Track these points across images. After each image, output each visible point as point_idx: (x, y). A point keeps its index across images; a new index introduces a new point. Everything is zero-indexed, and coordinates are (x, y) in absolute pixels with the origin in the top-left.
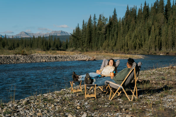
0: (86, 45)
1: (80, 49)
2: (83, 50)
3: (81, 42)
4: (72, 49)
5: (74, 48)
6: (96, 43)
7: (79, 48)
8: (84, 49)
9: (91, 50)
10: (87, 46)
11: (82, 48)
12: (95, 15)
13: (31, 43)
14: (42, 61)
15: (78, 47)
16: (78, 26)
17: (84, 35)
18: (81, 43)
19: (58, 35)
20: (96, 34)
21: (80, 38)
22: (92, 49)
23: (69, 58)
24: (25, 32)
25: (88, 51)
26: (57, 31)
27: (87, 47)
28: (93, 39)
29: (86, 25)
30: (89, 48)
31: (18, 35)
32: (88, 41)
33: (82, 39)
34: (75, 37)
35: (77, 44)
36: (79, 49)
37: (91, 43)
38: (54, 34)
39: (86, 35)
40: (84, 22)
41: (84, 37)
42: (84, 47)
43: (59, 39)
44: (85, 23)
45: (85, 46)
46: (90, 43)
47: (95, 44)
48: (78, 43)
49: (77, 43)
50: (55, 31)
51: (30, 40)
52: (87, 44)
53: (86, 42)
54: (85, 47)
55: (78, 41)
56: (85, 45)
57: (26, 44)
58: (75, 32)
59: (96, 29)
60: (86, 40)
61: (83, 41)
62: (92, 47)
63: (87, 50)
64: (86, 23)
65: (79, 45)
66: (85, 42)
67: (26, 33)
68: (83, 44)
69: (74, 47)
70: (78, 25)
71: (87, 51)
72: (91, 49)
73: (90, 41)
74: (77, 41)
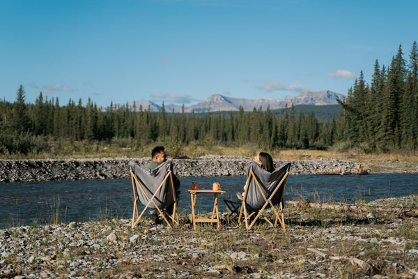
0: (384, 134)
1: (365, 145)
2: (375, 147)
3: (369, 124)
4: (342, 145)
5: (349, 142)
6: (411, 128)
7: (362, 141)
8: (377, 146)
9: (397, 147)
10: (387, 138)
11: (373, 141)
12: (415, 43)
13: (233, 128)
14: (219, 174)
15: (359, 139)
16: (362, 78)
17: (378, 104)
18: (370, 128)
19: (318, 104)
20: (411, 101)
21: (367, 112)
22: (399, 144)
23: (297, 167)
24: (222, 97)
25: (388, 150)
26: (316, 93)
27: (387, 140)
28: (404, 117)
29: (383, 74)
30: (391, 142)
31: (204, 104)
32: (390, 123)
33: (371, 117)
34: (352, 110)
35: (357, 131)
36: (362, 145)
37: (396, 128)
38: (307, 101)
39: (384, 104)
40: (377, 66)
41: (377, 109)
42: (376, 139)
43: (313, 115)
44: (381, 69)
45: (379, 136)
46: (393, 128)
47: (410, 130)
48: (361, 127)
49: (357, 126)
50: (310, 93)
51: (232, 119)
52: (387, 131)
53: (382, 124)
54: (379, 139)
55: (360, 121)
56: (381, 134)
57: (218, 131)
58: (353, 96)
59: (411, 88)
60: (383, 120)
61: (376, 122)
62: (400, 140)
63: (387, 147)
64: (384, 70)
65: (363, 132)
66: (379, 124)
67: (226, 99)
68: (375, 130)
69: (348, 139)
70: (362, 75)
71: (386, 151)
72: (397, 144)
73: (395, 121)
74: (357, 122)
